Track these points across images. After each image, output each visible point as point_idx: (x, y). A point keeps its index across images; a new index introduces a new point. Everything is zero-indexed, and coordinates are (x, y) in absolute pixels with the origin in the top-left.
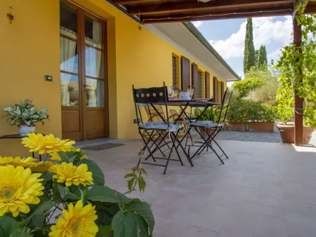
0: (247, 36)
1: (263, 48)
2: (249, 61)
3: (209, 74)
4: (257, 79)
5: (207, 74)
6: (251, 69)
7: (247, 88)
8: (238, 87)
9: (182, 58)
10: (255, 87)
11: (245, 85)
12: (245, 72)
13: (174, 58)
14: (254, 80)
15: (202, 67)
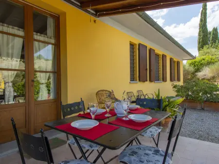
0: (201, 20)
1: (215, 30)
2: (203, 41)
3: (166, 56)
4: (210, 56)
5: (164, 56)
6: (205, 48)
7: (202, 64)
8: (193, 64)
9: (139, 45)
10: (209, 63)
11: (200, 62)
12: (199, 50)
13: (132, 45)
14: (208, 58)
15: (159, 51)
